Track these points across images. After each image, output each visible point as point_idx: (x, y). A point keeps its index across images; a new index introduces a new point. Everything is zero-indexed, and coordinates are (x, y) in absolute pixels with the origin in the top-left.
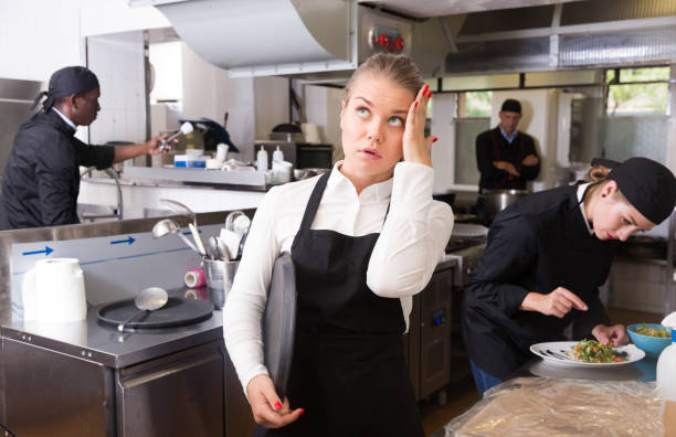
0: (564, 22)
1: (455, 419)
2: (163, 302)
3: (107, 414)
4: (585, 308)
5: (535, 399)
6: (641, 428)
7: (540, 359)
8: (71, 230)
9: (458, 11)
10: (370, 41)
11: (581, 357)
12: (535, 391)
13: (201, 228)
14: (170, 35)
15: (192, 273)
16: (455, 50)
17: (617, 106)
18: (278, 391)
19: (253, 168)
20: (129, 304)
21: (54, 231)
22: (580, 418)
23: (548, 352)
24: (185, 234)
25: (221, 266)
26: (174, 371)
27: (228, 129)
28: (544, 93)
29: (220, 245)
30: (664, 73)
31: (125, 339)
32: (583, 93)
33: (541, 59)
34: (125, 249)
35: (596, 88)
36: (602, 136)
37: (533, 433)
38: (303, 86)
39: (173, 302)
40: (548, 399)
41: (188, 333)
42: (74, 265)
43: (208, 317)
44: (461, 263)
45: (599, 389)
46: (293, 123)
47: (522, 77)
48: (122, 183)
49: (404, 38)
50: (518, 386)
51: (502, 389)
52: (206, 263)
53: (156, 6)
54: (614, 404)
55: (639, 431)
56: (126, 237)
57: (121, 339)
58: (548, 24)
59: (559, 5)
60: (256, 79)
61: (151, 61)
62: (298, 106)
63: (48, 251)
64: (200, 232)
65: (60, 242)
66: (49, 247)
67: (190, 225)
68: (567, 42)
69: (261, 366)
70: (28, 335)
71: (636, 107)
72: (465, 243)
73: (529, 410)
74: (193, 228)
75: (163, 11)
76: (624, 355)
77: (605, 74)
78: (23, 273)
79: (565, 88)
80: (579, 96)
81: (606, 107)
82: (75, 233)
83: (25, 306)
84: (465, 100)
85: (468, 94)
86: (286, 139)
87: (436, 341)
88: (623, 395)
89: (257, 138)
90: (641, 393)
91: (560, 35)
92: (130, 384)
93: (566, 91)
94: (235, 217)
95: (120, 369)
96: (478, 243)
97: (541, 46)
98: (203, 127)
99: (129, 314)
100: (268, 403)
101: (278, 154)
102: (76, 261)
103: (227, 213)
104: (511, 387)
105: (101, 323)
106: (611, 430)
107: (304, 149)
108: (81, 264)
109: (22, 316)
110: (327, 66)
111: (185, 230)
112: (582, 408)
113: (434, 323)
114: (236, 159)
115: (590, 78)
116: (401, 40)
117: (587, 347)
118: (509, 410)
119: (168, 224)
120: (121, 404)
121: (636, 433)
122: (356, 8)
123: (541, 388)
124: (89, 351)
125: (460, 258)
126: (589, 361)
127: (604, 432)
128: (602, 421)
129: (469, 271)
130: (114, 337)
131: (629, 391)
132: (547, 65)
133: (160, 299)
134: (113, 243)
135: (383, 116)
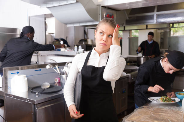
0: (158, 11)
2: (49, 86)
3: (33, 116)
4: (163, 90)
5: (148, 111)
6: (177, 119)
7: (151, 102)
8: (24, 67)
9: (129, 8)
10: (105, 16)
11: (162, 101)
12: (148, 108)
13: (59, 67)
14: (51, 16)
15: (57, 79)
16: (128, 19)
17: (174, 34)
18: (77, 109)
19: (73, 51)
20: (39, 87)
21: (20, 67)
22: (160, 116)
23: (153, 100)
24: (55, 68)
25: (64, 76)
26: (51, 105)
27: (68, 41)
28: (153, 30)
29: (64, 71)
31: (38, 97)
32: (164, 30)
33: (151, 21)
34: (38, 72)
35: (167, 29)
37: (147, 120)
38: (88, 29)
39: (51, 87)
40: (152, 111)
41: (55, 95)
42: (25, 77)
43: (61, 90)
45: (166, 109)
46: (85, 39)
47: (147, 26)
48: (39, 55)
49: (114, 15)
50: (143, 108)
51: (139, 109)
52: (60, 76)
53: (47, 8)
54: (170, 112)
56: (39, 69)
57: (37, 96)
58: (153, 11)
59: (156, 6)
60: (75, 27)
61: (46, 23)
62: (86, 35)
63: (18, 73)
64: (59, 68)
65: (21, 70)
66: (18, 72)
67: (56, 66)
68: (159, 16)
69: (73, 102)
70: (12, 95)
71: (179, 34)
72: (131, 71)
73: (146, 114)
74: (57, 66)
75: (49, 9)
76: (174, 100)
77: (170, 25)
78: (11, 79)
79: (159, 29)
80: (163, 31)
81: (170, 33)
82: (25, 68)
83: (12, 88)
84: (131, 32)
85: (133, 31)
86: (83, 43)
87: (124, 97)
88: (173, 110)
89: (75, 43)
90: (177, 110)
91: (157, 14)
92: (39, 109)
93: (159, 30)
94: (68, 63)
95: (37, 104)
96: (135, 71)
97: (152, 17)
99: (39, 89)
100: (74, 112)
101: (80, 47)
102: (25, 75)
103: (66, 63)
104: (141, 108)
105: (32, 92)
106: (169, 119)
107: (88, 46)
108: (27, 76)
109: (11, 90)
110: (93, 23)
111: (55, 67)
113: (123, 92)
114: (69, 48)
115: (165, 26)
116: (113, 16)
117: (164, 98)
118: (141, 114)
119: (50, 66)
120: (37, 114)
121: (176, 120)
122: (101, 7)
123: (150, 108)
124: (28, 99)
125: (130, 75)
126: (165, 102)
127: (167, 120)
128: (166, 117)
129: (132, 78)
130: (35, 96)
131: (174, 109)
132: (153, 22)
133: (48, 86)
134: (35, 71)
135: (107, 35)
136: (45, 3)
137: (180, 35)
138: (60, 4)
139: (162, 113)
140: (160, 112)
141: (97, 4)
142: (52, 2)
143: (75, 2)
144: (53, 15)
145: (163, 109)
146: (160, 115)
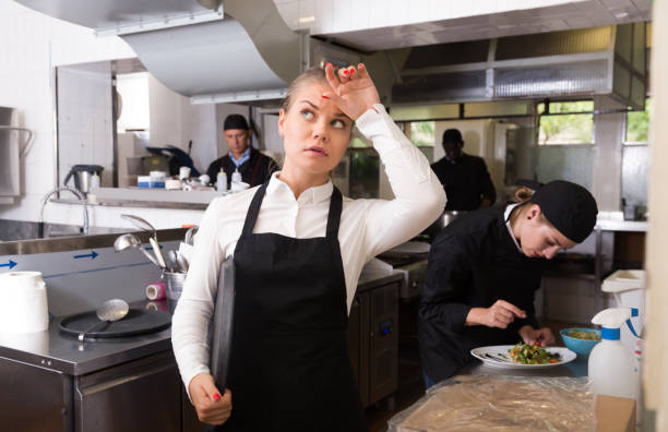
0: (498, 58)
1: (398, 415)
2: (124, 313)
3: (66, 421)
4: (524, 316)
5: (474, 394)
6: (575, 419)
7: (480, 362)
8: (36, 245)
9: (402, 45)
11: (519, 359)
12: (474, 385)
13: (162, 244)
14: (136, 66)
15: (153, 286)
16: (400, 81)
17: (547, 138)
19: (213, 189)
20: (92, 315)
21: (19, 245)
22: (517, 411)
23: (487, 355)
24: (147, 249)
25: (181, 278)
26: (133, 378)
27: (192, 156)
28: (482, 123)
29: (179, 257)
30: (589, 106)
31: (85, 348)
32: (516, 123)
33: (478, 92)
34: (88, 263)
35: (528, 119)
36: (535, 161)
37: (473, 426)
38: (263, 115)
39: (133, 313)
40: (485, 393)
41: (147, 341)
42: (36, 278)
43: (167, 326)
44: (407, 277)
45: (534, 385)
47: (462, 107)
48: (89, 202)
50: (458, 382)
51: (443, 385)
52: (166, 275)
53: (121, 36)
54: (550, 398)
55: (573, 422)
56: (89, 251)
57: (81, 348)
58: (484, 59)
59: (493, 39)
60: (218, 105)
61: (118, 90)
62: (257, 135)
63: (12, 264)
64: (161, 247)
65: (24, 256)
66: (13, 260)
67: (151, 240)
68: (503, 76)
71: (563, 139)
72: (411, 259)
73: (467, 404)
74: (153, 242)
75: (126, 40)
76: (557, 356)
77: (536, 107)
79: (501, 119)
80: (513, 126)
81: (537, 135)
82: (40, 247)
84: (410, 130)
85: (413, 124)
87: (385, 350)
88: (558, 390)
90: (574, 387)
91: (495, 69)
92: (88, 392)
93: (501, 122)
94: (194, 232)
95: (79, 376)
96: (423, 259)
97: (478, 80)
98: (168, 153)
99: (90, 324)
100: (207, 396)
101: (236, 176)
102: (39, 273)
103: (187, 229)
104: (451, 384)
105: (63, 334)
106: (546, 422)
108: (44, 278)
110: (282, 94)
111: (146, 245)
112: (519, 402)
113: (383, 333)
115: (523, 109)
117: (523, 350)
118: (450, 405)
119: (129, 239)
120: (79, 410)
121: (571, 424)
122: (308, 41)
123: (480, 384)
124: (49, 359)
125: (406, 272)
126: (527, 363)
127: (540, 424)
128: (537, 413)
129: (414, 284)
130: (76, 347)
131: (563, 386)
132: (483, 97)
133: (121, 309)
134: (76, 257)
135: (327, 118)
136: (114, 17)
137: (566, 143)
138: (166, 22)
139: (521, 399)
140: (516, 398)
141: (296, 28)
142: (137, 17)
143: (221, 17)
144: (144, 62)
145: (525, 385)
146: (517, 406)
